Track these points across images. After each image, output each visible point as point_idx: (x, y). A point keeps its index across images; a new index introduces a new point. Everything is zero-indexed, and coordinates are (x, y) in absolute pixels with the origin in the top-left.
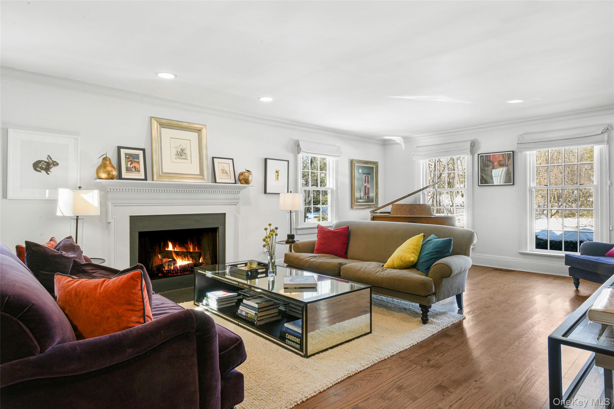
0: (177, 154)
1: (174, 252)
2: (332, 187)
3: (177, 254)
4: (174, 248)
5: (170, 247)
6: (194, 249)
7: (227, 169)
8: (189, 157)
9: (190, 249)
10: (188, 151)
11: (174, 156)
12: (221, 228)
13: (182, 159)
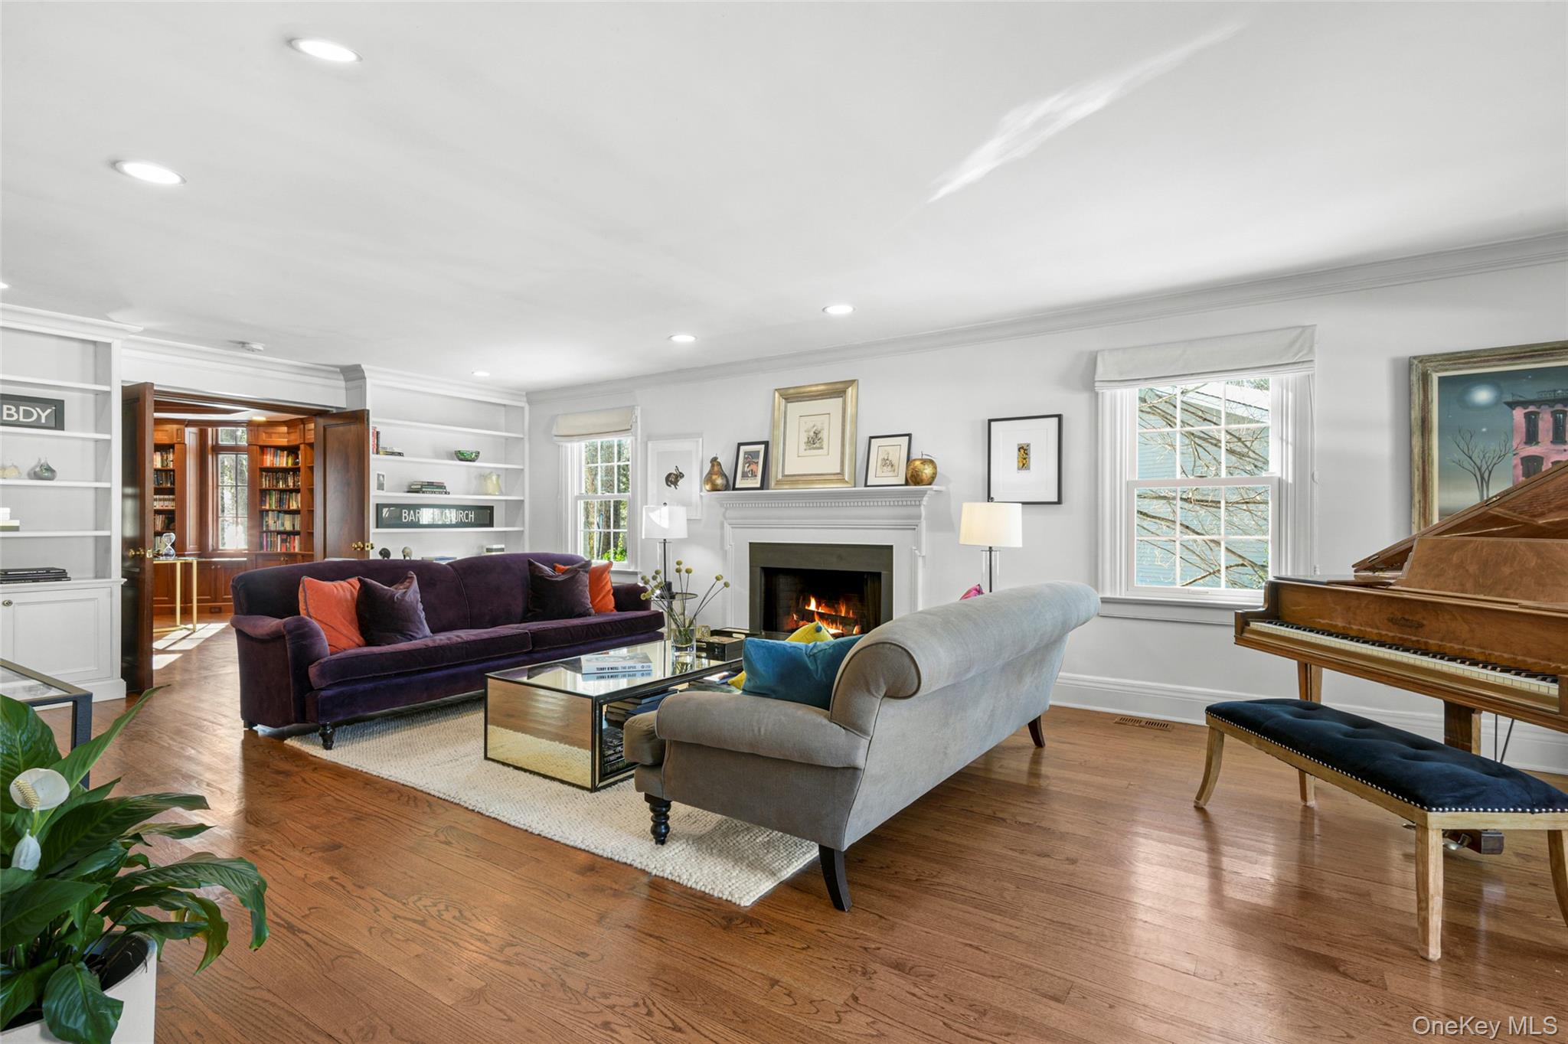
0: (809, 442)
1: (818, 613)
2: (1280, 475)
3: (822, 616)
4: (817, 607)
5: (813, 606)
6: (847, 612)
7: (894, 458)
8: (825, 446)
9: (841, 612)
10: (824, 435)
11: (803, 446)
12: (884, 573)
13: (814, 449)
